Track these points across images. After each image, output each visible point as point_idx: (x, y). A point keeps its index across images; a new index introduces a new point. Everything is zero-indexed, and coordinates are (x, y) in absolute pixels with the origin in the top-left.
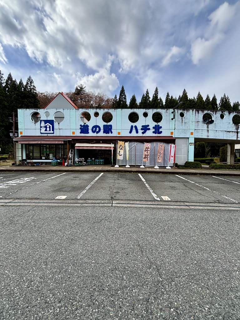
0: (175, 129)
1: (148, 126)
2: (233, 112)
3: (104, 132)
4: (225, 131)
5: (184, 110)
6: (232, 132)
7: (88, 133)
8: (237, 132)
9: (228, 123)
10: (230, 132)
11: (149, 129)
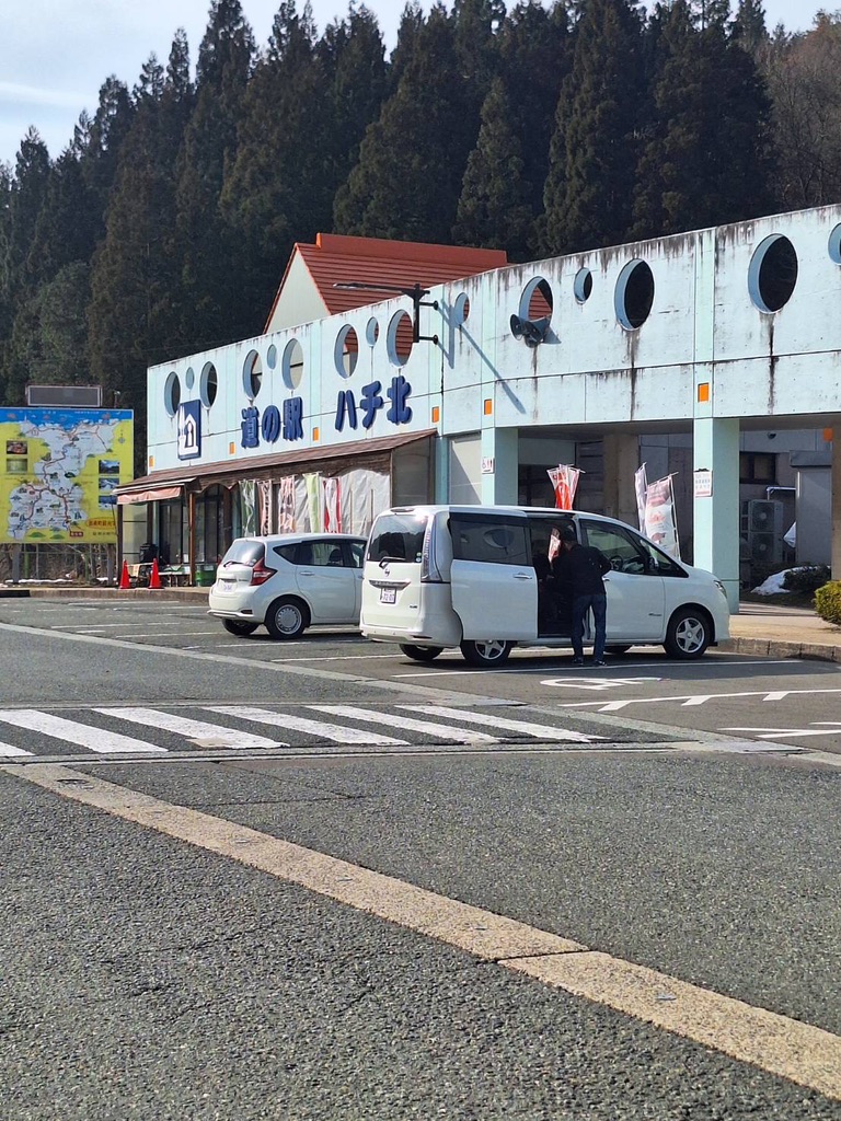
0: (442, 392)
1: (378, 386)
2: (617, 251)
3: (285, 437)
4: (592, 374)
5: (466, 283)
6: (615, 372)
7: (257, 444)
8: (634, 372)
9: (600, 324)
10: (608, 373)
11: (381, 404)
